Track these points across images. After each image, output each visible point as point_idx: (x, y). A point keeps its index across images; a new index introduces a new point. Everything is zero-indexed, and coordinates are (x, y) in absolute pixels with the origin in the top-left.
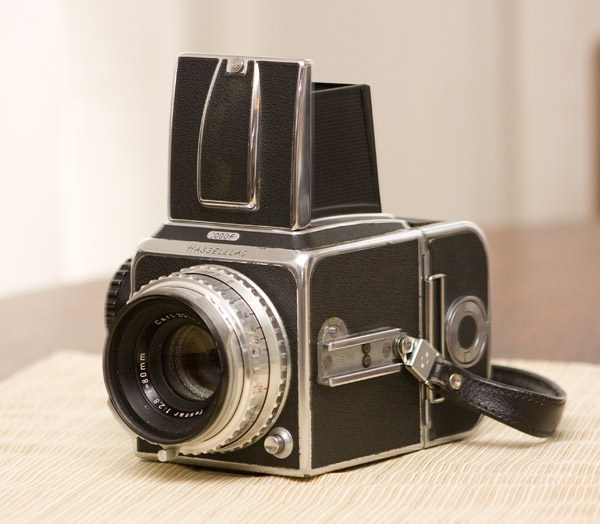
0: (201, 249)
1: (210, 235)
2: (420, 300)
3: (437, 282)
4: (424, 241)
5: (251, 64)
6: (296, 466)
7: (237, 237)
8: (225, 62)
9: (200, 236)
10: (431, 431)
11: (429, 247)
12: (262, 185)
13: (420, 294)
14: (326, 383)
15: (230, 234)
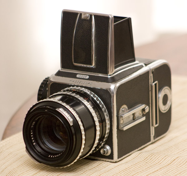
0: (75, 81)
1: (78, 76)
2: (150, 92)
3: (156, 84)
4: (151, 71)
5: (91, 16)
6: (112, 158)
7: (88, 77)
8: (81, 14)
9: (74, 76)
10: (154, 137)
11: (153, 73)
12: (96, 59)
13: (150, 90)
14: (122, 129)
15: (85, 76)
